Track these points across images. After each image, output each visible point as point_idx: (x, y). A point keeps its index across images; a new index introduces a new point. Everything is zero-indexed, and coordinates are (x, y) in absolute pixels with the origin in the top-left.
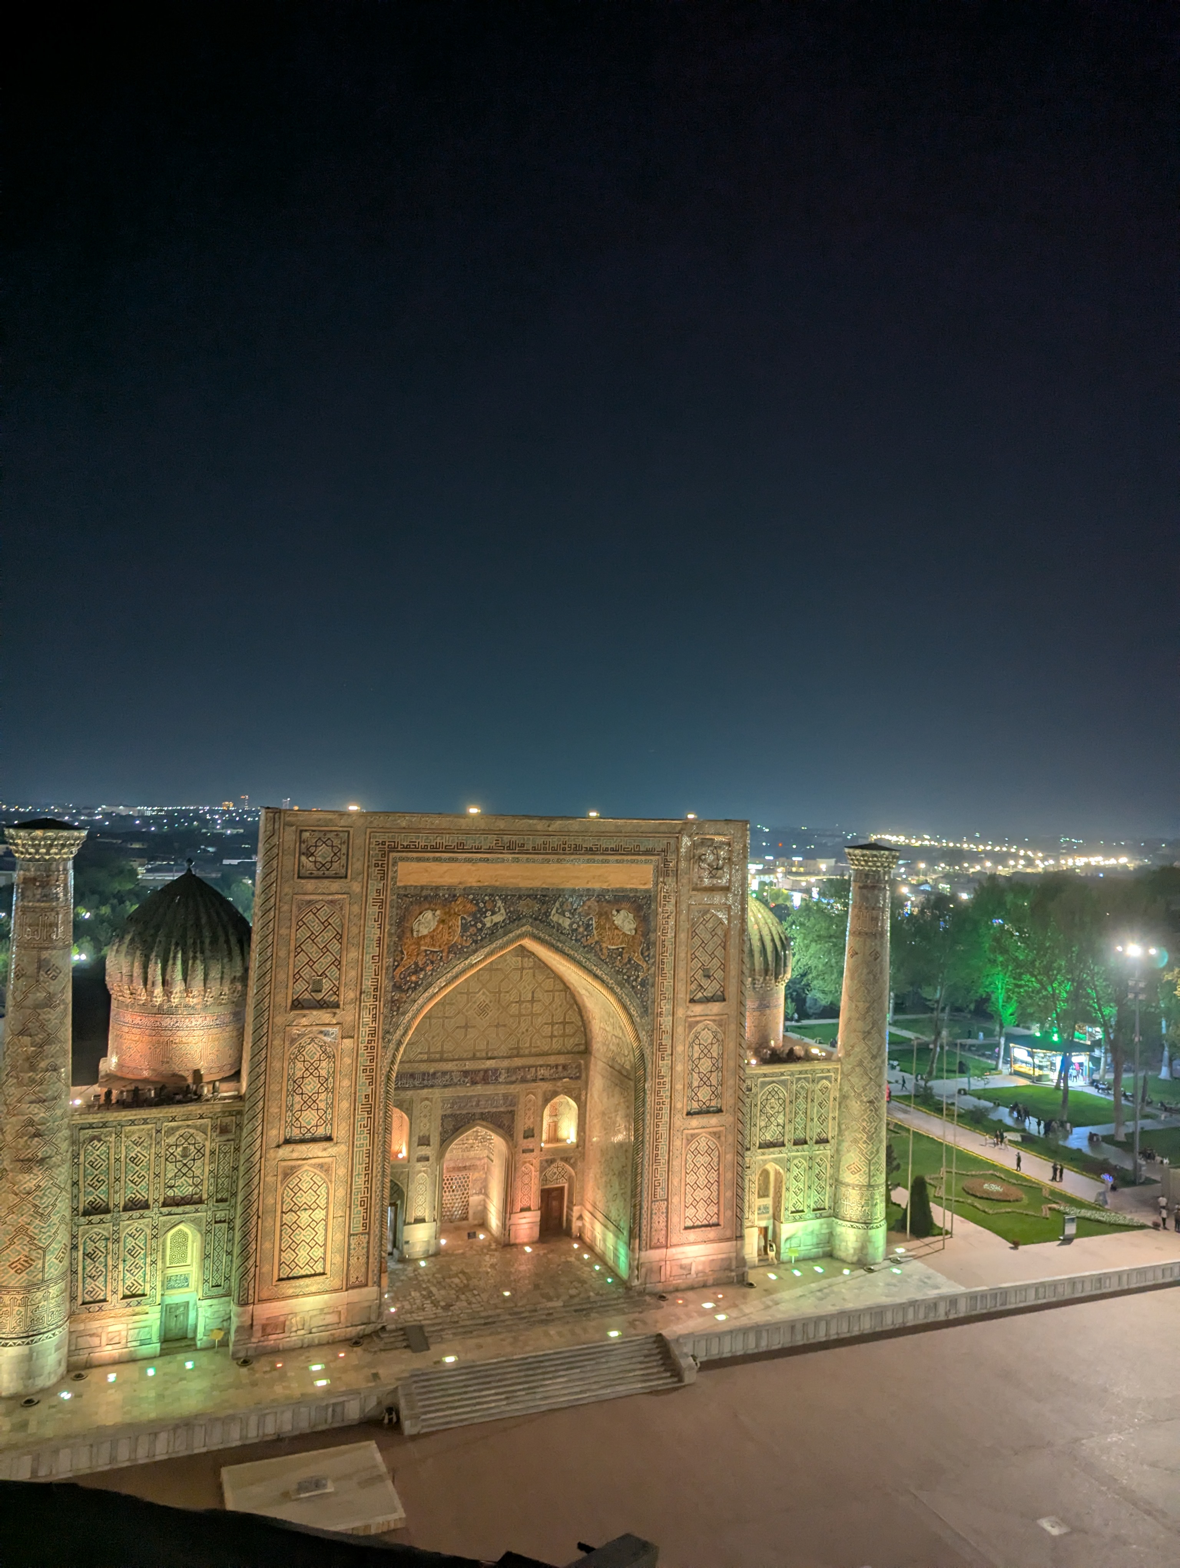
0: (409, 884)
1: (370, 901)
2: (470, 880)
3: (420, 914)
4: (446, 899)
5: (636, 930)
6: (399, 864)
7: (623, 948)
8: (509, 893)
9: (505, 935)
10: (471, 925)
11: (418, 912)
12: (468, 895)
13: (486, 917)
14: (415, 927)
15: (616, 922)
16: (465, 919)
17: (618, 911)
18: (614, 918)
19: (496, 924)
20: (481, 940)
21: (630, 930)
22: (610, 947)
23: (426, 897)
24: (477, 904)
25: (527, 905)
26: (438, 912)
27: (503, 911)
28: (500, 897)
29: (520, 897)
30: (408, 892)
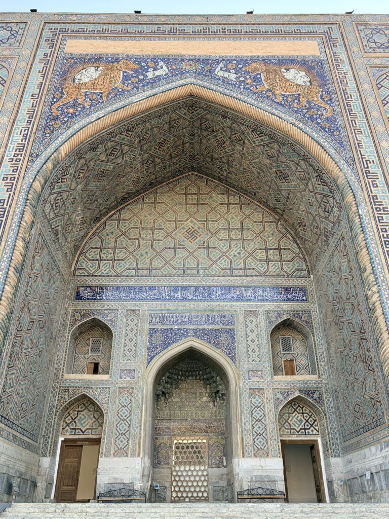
0: (75, 52)
1: (37, 61)
2: (133, 50)
3: (83, 69)
4: (109, 61)
5: (310, 82)
6: (68, 40)
7: (299, 94)
8: (171, 57)
9: (168, 83)
10: (133, 77)
11: (81, 68)
12: (131, 58)
13: (148, 72)
14: (78, 77)
15: (286, 77)
16: (126, 72)
17: (287, 70)
18: (284, 74)
19: (157, 76)
20: (143, 86)
21: (305, 82)
22: (283, 93)
23: (90, 59)
24: (140, 64)
25: (191, 65)
26: (101, 68)
27: (165, 68)
28: (162, 60)
29: (182, 60)
30: (73, 56)
